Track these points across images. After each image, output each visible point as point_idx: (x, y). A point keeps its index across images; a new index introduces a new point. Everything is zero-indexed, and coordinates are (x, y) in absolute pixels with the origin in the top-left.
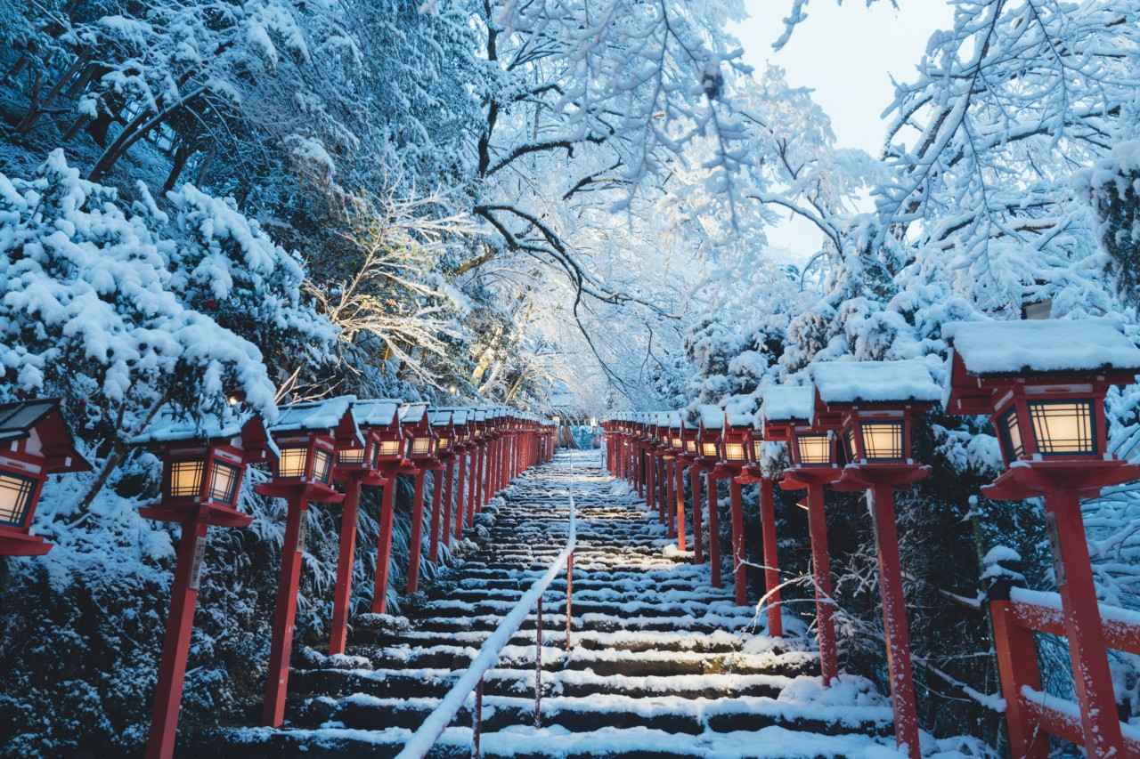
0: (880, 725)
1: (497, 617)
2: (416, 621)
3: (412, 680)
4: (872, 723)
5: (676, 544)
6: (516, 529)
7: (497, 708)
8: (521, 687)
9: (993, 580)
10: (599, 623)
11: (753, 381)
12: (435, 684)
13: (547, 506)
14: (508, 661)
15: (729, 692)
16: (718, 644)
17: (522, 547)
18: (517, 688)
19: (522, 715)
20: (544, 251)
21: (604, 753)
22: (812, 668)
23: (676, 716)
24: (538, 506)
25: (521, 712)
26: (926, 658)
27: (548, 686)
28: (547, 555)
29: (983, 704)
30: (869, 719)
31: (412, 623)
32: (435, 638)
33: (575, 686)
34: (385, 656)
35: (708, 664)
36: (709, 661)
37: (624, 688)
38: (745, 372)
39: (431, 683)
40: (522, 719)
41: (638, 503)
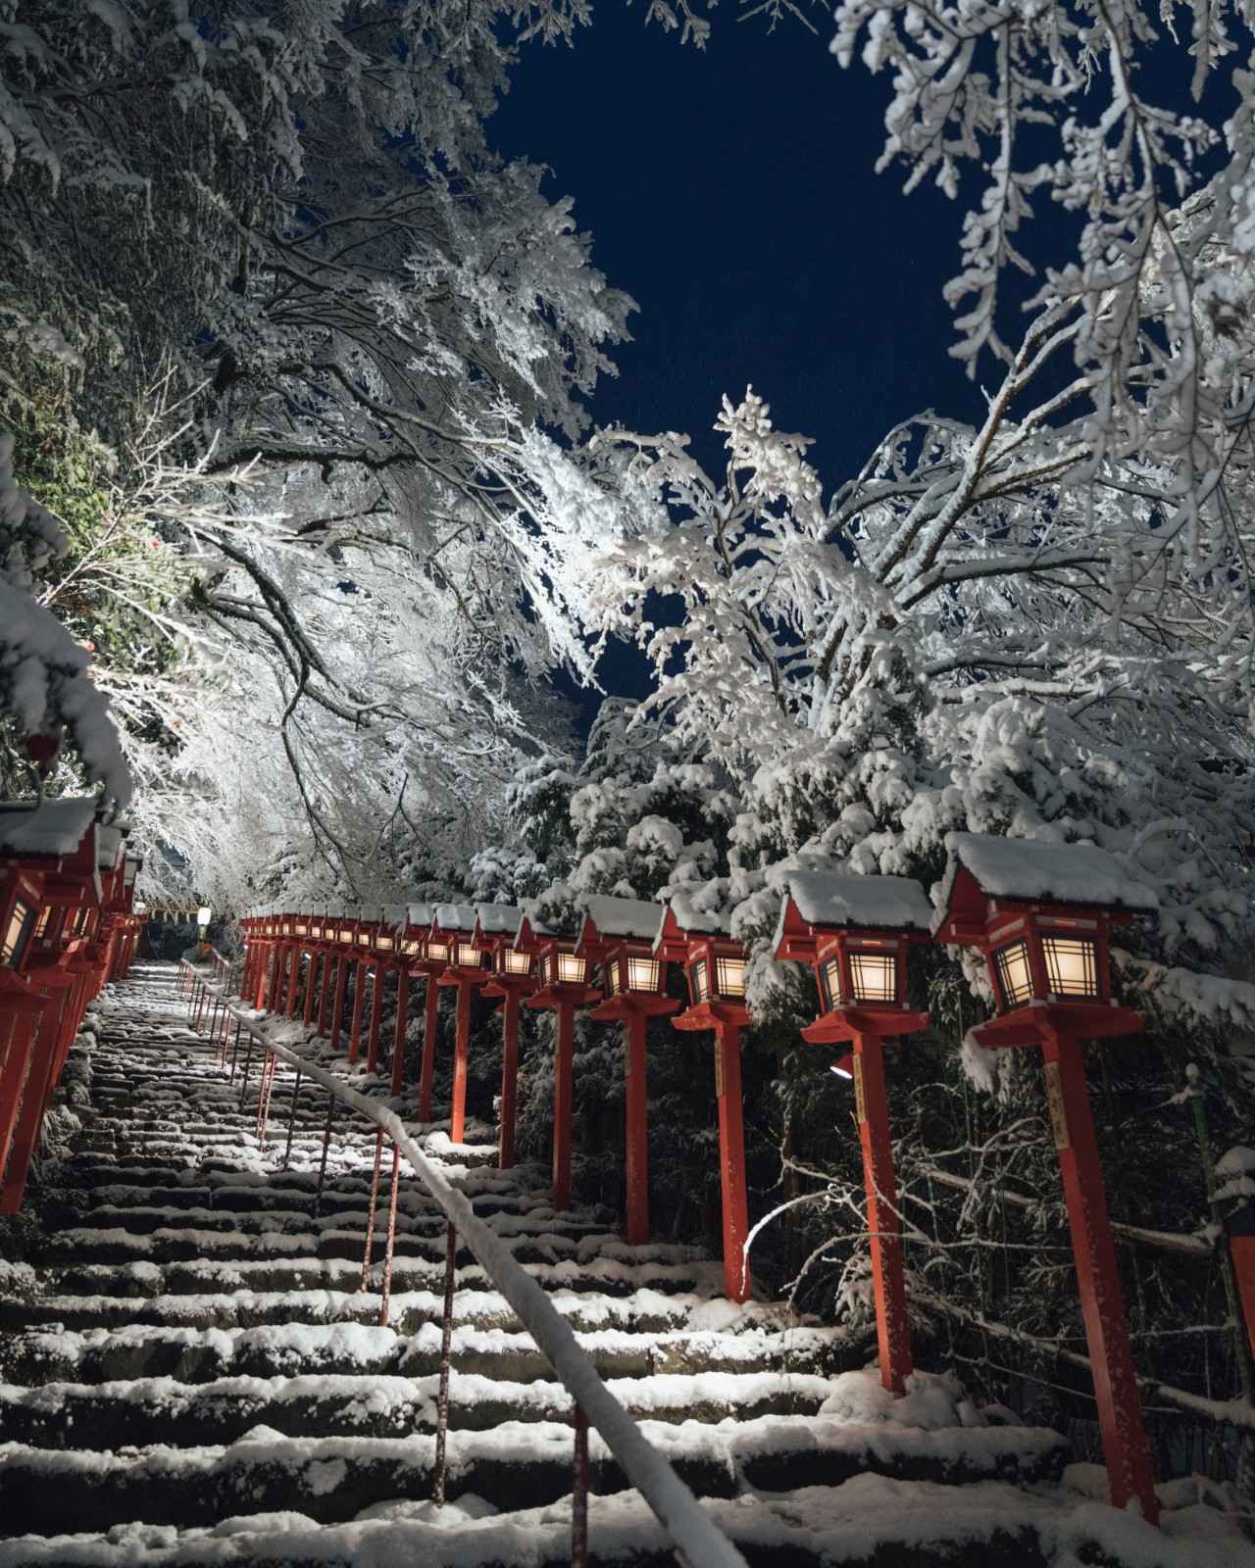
0: (1025, 1462)
1: (217, 1265)
2: (49, 1273)
3: (125, 1406)
4: (1012, 1459)
5: (449, 1132)
6: (135, 1093)
7: (349, 1463)
8: (358, 1413)
9: (1242, 1203)
10: (413, 1275)
11: (665, 864)
12: (175, 1412)
13: (171, 1053)
14: (295, 1357)
15: (733, 1409)
16: (645, 1316)
17: (165, 1128)
18: (351, 1416)
19: (403, 1475)
20: (250, 618)
21: (626, 1553)
22: (830, 1357)
23: (692, 1463)
24: (155, 1053)
25: (400, 1470)
26: (1060, 1337)
27: (408, 1408)
28: (226, 1143)
29: (1218, 1417)
30: (1006, 1452)
31: (40, 1277)
32: (114, 1309)
33: (464, 1407)
34: (31, 1351)
35: (661, 1354)
36: (662, 1347)
37: (553, 1408)
38: (654, 847)
39: (167, 1411)
40: (402, 1485)
41: (332, 1058)
